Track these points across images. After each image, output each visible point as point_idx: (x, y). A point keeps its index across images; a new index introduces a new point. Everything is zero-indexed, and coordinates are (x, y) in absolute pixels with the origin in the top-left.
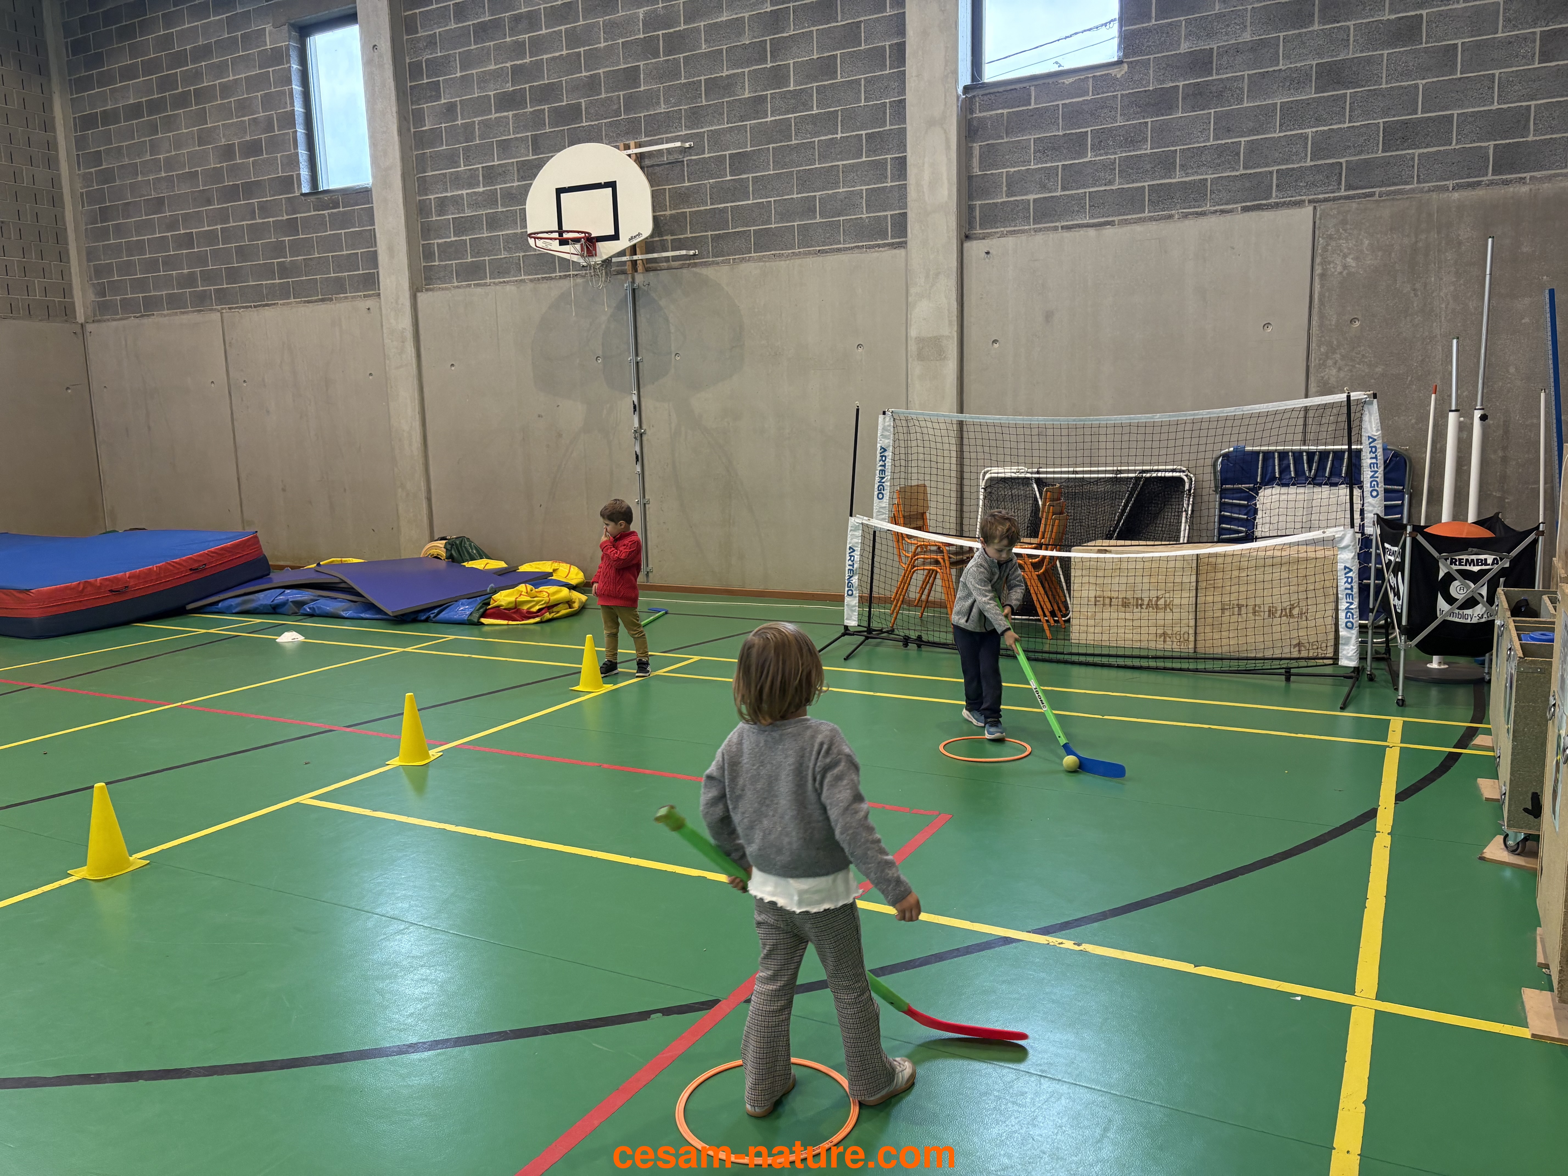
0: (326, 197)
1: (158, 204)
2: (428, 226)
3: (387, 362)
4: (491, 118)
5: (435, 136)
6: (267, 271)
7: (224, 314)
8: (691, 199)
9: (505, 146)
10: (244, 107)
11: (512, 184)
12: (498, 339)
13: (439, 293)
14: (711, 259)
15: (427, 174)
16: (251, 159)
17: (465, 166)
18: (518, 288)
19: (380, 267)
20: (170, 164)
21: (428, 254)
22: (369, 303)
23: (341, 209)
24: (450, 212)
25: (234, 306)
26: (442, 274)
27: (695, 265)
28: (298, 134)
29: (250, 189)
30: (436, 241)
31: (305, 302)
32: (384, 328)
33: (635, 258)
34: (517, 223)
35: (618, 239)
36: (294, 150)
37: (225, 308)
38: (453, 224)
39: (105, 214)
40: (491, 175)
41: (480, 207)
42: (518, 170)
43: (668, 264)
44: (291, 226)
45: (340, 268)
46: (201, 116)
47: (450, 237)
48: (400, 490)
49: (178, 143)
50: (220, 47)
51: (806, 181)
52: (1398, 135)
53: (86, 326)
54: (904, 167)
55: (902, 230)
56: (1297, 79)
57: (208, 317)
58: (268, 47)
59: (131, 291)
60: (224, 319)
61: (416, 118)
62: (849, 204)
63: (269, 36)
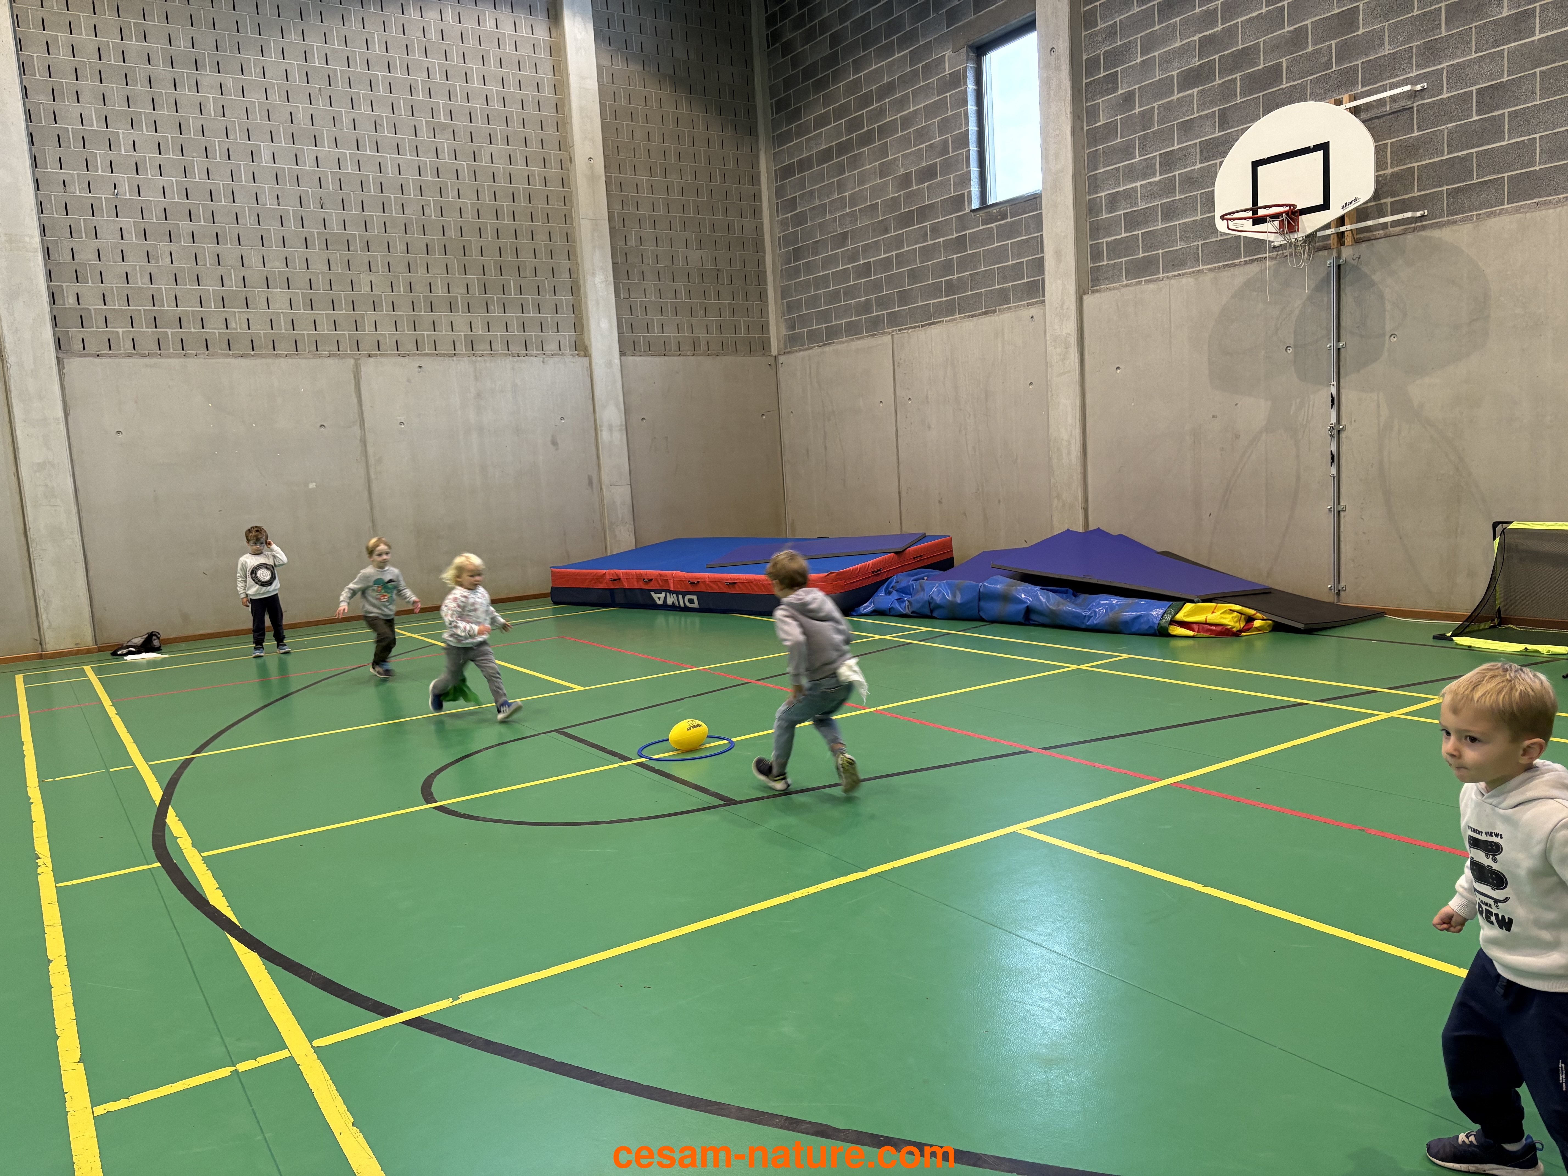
0: (994, 210)
1: (843, 238)
2: (1097, 225)
3: (1049, 370)
4: (1172, 100)
5: (1110, 130)
6: (936, 290)
7: (896, 336)
8: (1421, 151)
9: (1186, 128)
10: (922, 135)
11: (1193, 168)
12: (1170, 337)
13: (1107, 293)
14: (1446, 219)
15: (1098, 172)
16: (926, 184)
17: (1140, 156)
18: (1195, 279)
19: (1046, 273)
20: (853, 200)
21: (1096, 254)
22: (1033, 311)
23: (1009, 220)
24: (1121, 208)
25: (903, 327)
26: (1110, 273)
27: (1423, 228)
28: (971, 152)
29: (924, 213)
30: (1105, 240)
31: (969, 316)
32: (1048, 335)
33: (1342, 229)
34: (1196, 209)
35: (1329, 208)
36: (967, 168)
37: (896, 330)
38: (1125, 220)
39: (797, 254)
40: (1169, 161)
41: (1155, 197)
42: (1201, 151)
43: (1387, 231)
44: (960, 243)
45: (1004, 279)
46: (883, 151)
47: (1121, 234)
48: (1056, 501)
49: (862, 179)
50: (904, 81)
53: (779, 357)
57: (880, 340)
58: (947, 73)
59: (818, 323)
60: (895, 340)
61: (1090, 115)
63: (949, 62)
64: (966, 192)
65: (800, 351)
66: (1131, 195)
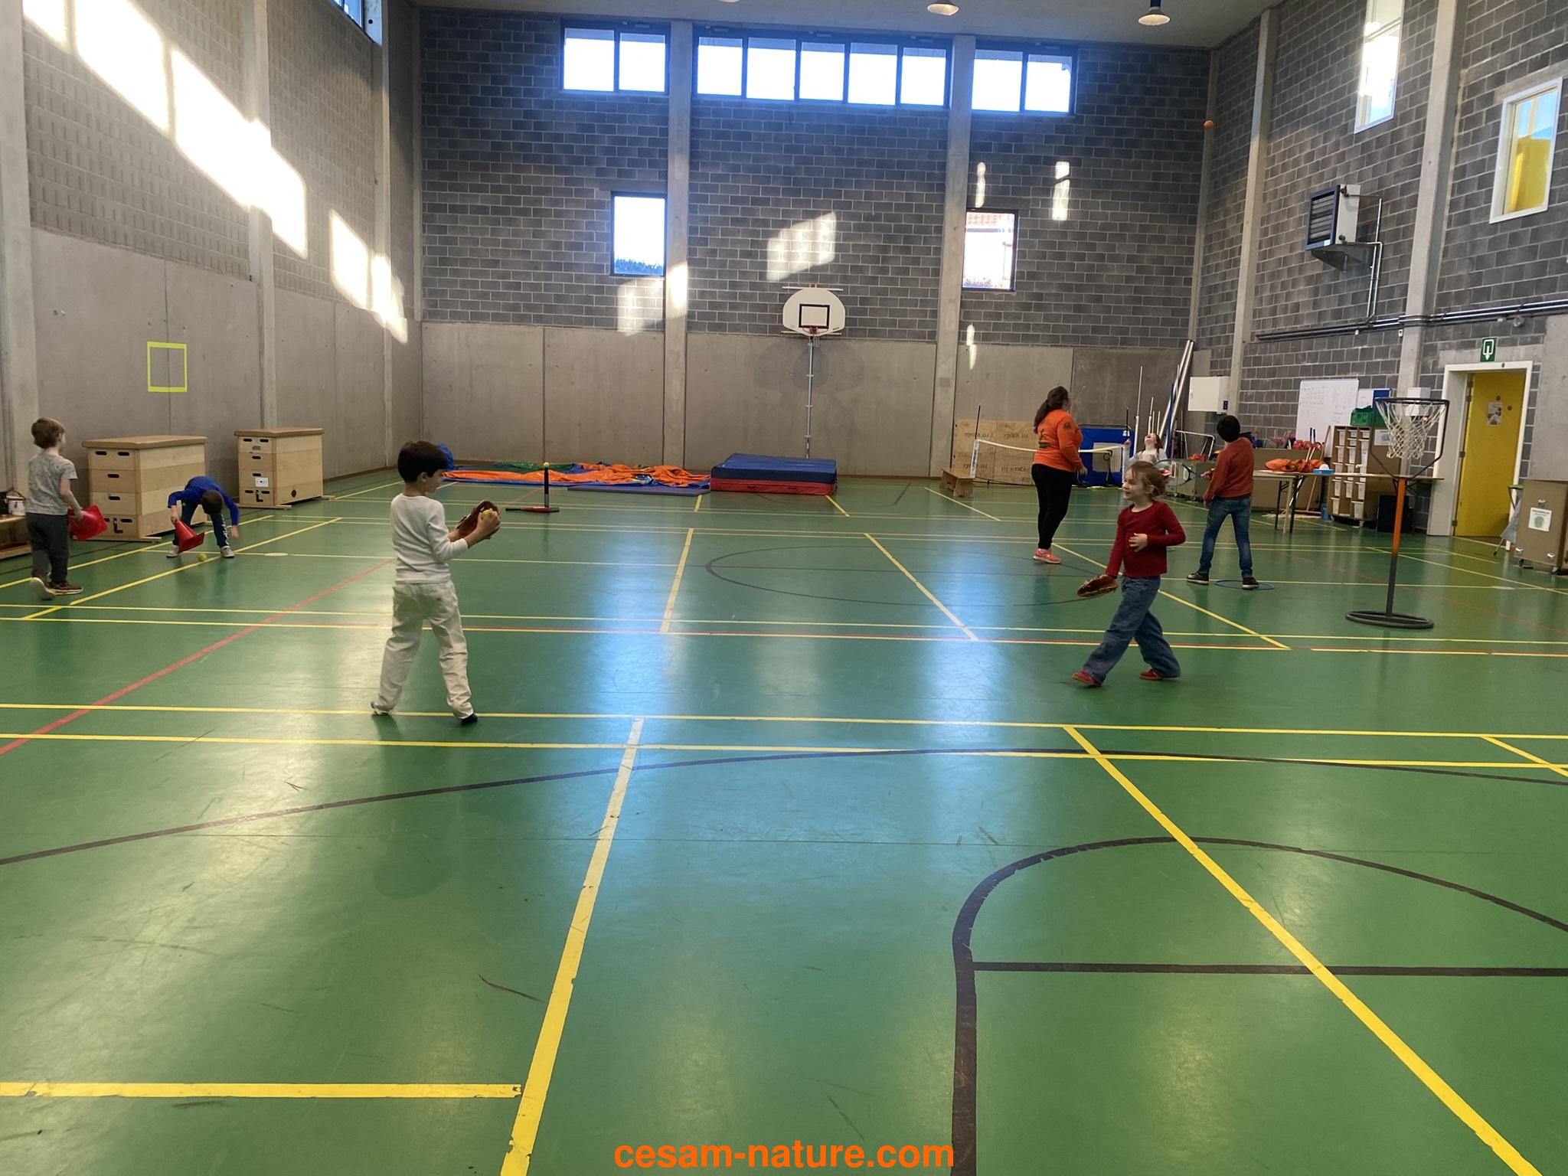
1: (495, 263)
3: (665, 364)
4: (736, 260)
6: (579, 310)
7: (547, 329)
9: (744, 274)
10: (570, 224)
11: (746, 291)
12: (735, 361)
14: (847, 337)
15: (695, 278)
16: (574, 252)
17: (719, 278)
18: (749, 338)
20: (506, 243)
21: (690, 315)
22: (655, 335)
25: (548, 325)
26: (699, 325)
27: (839, 339)
29: (569, 266)
30: (696, 310)
31: (603, 328)
32: (666, 348)
34: (746, 308)
35: (828, 327)
36: (607, 252)
39: (443, 261)
40: (733, 285)
42: (750, 286)
46: (539, 223)
49: (516, 234)
50: (559, 191)
51: (893, 313)
52: (1095, 330)
53: (423, 323)
54: (935, 314)
55: (933, 337)
56: (1067, 308)
57: (532, 329)
58: (595, 198)
59: (462, 307)
60: (546, 331)
61: (691, 252)
62: (911, 324)
63: (597, 194)
64: (605, 264)
65: (442, 322)
66: (713, 294)
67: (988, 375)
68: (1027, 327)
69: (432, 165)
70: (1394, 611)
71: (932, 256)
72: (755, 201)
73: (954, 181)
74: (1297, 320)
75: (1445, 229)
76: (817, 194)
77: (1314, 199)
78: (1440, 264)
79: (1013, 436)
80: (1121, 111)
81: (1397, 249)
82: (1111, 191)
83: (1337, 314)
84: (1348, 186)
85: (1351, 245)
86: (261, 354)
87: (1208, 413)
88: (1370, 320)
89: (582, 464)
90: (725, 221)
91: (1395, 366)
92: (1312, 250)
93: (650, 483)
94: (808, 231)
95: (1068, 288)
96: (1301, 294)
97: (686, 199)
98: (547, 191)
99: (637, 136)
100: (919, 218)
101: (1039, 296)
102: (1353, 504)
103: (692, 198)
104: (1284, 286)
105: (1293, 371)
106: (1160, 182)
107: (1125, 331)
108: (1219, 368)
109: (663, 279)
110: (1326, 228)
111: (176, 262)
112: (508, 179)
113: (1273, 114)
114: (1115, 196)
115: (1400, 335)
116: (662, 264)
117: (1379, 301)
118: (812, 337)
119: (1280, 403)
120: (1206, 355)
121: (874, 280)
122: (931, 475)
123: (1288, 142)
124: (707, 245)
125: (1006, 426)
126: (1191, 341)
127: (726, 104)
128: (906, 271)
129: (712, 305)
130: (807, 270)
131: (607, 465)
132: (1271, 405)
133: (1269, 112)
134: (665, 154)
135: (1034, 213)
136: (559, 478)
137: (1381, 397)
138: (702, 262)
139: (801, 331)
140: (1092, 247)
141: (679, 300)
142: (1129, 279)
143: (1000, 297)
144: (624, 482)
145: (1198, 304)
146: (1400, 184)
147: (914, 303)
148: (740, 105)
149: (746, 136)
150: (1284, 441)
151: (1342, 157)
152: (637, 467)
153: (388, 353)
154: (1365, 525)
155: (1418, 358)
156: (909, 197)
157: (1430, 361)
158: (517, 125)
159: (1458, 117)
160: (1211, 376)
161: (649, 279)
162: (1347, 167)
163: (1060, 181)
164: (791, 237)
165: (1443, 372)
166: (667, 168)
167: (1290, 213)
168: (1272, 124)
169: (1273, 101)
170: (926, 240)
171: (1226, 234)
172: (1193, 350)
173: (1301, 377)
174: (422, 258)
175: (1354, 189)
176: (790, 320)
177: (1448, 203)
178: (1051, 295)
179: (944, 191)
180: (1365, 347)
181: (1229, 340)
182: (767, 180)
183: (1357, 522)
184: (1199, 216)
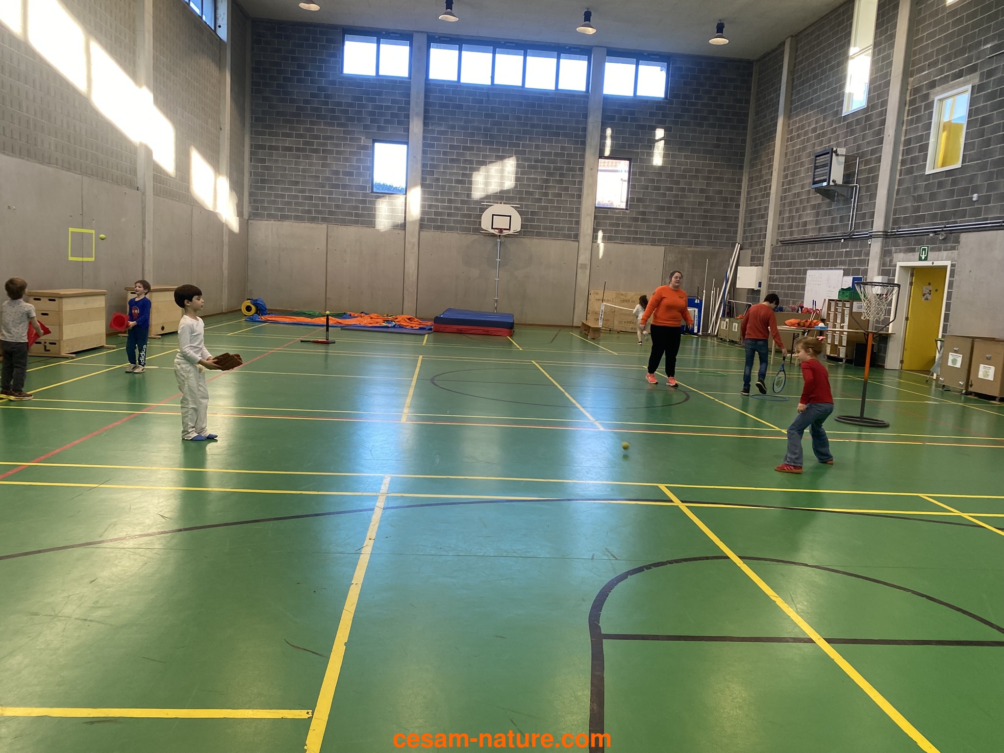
1: (297, 183)
3: (405, 250)
6: (350, 214)
9: (456, 194)
10: (346, 160)
12: (450, 249)
13: (429, 233)
14: (522, 236)
15: (425, 196)
16: (348, 177)
20: (304, 171)
21: (422, 219)
22: (400, 231)
25: (330, 223)
26: (427, 226)
29: (345, 186)
32: (406, 240)
35: (510, 230)
39: (263, 181)
40: (450, 201)
45: (384, 218)
46: (325, 158)
49: (311, 164)
50: (338, 138)
51: (551, 221)
52: (679, 235)
53: (249, 221)
54: (578, 223)
55: (576, 237)
56: (662, 221)
57: (320, 226)
58: (362, 144)
59: (275, 211)
60: (329, 227)
61: (423, 179)
62: (562, 229)
63: (363, 141)
64: (368, 186)
66: (437, 206)
67: (611, 262)
68: (636, 233)
69: (257, 119)
70: (865, 416)
71: (576, 186)
72: (465, 148)
73: (591, 140)
74: (805, 232)
75: (898, 177)
76: (505, 144)
77: (817, 156)
78: (894, 199)
79: (626, 301)
80: (697, 98)
81: (868, 189)
82: (690, 148)
83: (830, 229)
84: (838, 149)
85: (840, 186)
86: (144, 237)
87: (748, 289)
88: (851, 233)
89: (350, 313)
90: (445, 160)
91: (866, 262)
92: (815, 188)
93: (394, 326)
94: (498, 168)
95: (663, 208)
96: (808, 216)
97: (421, 145)
98: (331, 138)
99: (390, 104)
100: (569, 162)
101: (644, 213)
102: (839, 348)
103: (424, 145)
104: (797, 210)
105: (803, 264)
106: (721, 143)
107: (697, 236)
108: (756, 261)
109: (405, 196)
110: (824, 174)
111: (90, 177)
112: (306, 130)
113: (792, 102)
114: (693, 151)
115: (869, 243)
116: (404, 186)
117: (857, 222)
118: (499, 236)
119: (794, 284)
120: (748, 253)
121: (540, 200)
122: (574, 325)
123: (801, 120)
124: (434, 175)
125: (622, 295)
126: (739, 244)
127: (448, 86)
128: (560, 195)
129: (436, 214)
130: (497, 193)
131: (366, 314)
132: (789, 285)
133: (790, 102)
134: (407, 116)
135: (642, 161)
136: (335, 322)
137: (857, 281)
138: (430, 186)
139: (492, 231)
140: (678, 183)
141: (415, 211)
142: (700, 204)
143: (619, 213)
144: (377, 325)
145: (743, 221)
146: (870, 148)
147: (565, 215)
148: (456, 87)
149: (460, 107)
150: (797, 308)
151: (834, 131)
152: (386, 315)
153: (226, 239)
154: (846, 362)
155: (881, 258)
156: (563, 148)
157: (888, 260)
158: (313, 95)
159: (907, 108)
160: (751, 266)
161: (396, 196)
162: (838, 137)
163: (658, 141)
164: (488, 172)
165: (896, 267)
166: (409, 125)
167: (802, 165)
168: (791, 108)
169: (792, 94)
170: (573, 176)
171: (761, 177)
172: (741, 249)
173: (808, 268)
174: (249, 179)
175: (842, 151)
176: (486, 224)
177: (900, 161)
178: (651, 212)
179: (585, 145)
180: (847, 250)
181: (763, 243)
182: (472, 135)
183: (841, 360)
184: (745, 164)
